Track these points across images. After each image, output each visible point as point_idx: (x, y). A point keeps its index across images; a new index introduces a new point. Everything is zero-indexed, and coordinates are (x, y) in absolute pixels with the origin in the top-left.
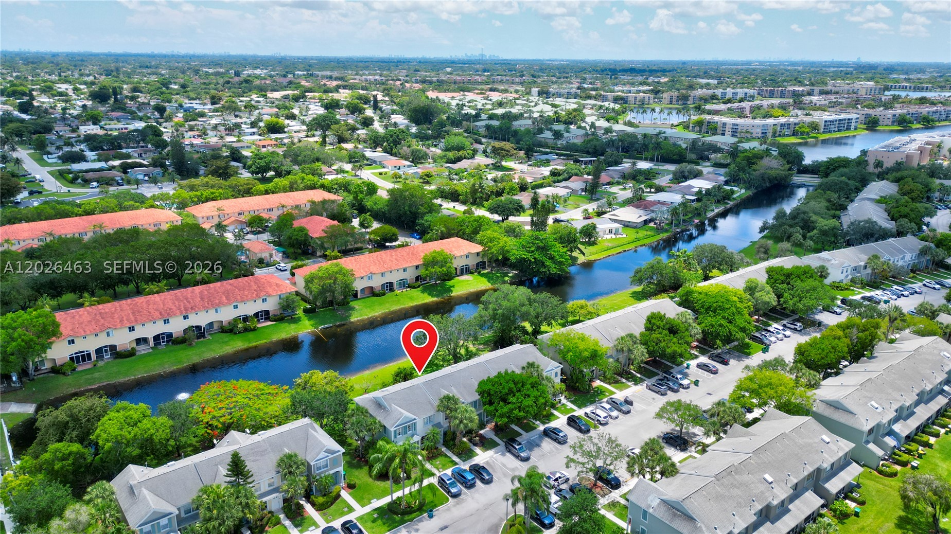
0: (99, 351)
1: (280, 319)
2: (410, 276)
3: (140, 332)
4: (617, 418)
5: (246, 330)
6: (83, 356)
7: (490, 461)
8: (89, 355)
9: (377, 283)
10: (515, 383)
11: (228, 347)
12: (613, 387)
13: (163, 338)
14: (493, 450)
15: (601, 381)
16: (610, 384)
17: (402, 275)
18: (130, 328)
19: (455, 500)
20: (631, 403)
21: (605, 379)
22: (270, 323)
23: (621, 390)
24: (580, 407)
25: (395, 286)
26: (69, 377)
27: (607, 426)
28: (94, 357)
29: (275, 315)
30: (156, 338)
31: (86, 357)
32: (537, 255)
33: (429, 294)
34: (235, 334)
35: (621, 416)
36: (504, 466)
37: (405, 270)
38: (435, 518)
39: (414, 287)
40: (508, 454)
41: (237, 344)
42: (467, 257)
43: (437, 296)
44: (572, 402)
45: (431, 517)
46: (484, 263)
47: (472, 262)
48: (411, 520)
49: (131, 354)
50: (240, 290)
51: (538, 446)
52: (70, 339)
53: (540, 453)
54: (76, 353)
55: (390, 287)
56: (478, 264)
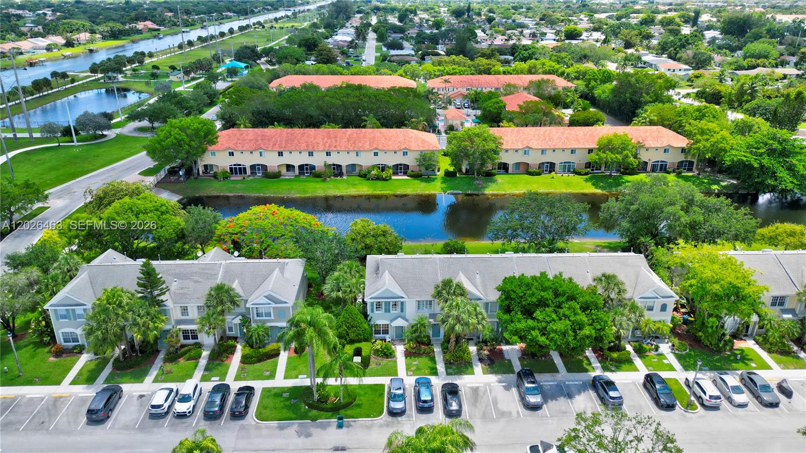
0: (253, 167)
1: (416, 176)
2: (579, 160)
3: (288, 159)
4: (743, 406)
5: (378, 178)
6: (240, 169)
7: (482, 390)
8: (245, 169)
9: (534, 160)
10: (557, 294)
11: (354, 190)
12: (773, 358)
13: (307, 169)
14: (499, 376)
15: (757, 343)
16: (770, 351)
17: (568, 157)
18: (279, 153)
19: (390, 419)
20: (788, 394)
21: (764, 343)
22: (406, 177)
23: (786, 367)
24: (686, 368)
25: (557, 168)
26: (220, 183)
27: (712, 413)
28: (248, 171)
29: (412, 171)
30: (301, 167)
31: (242, 170)
32: (766, 161)
33: (593, 184)
34: (369, 179)
35: (753, 405)
36: (495, 402)
37: (573, 151)
38: (344, 430)
39: (579, 174)
40: (514, 390)
41: (364, 188)
42: (665, 151)
43: (603, 188)
44: (679, 358)
45: (340, 426)
46: (691, 163)
47: (672, 159)
48: (314, 419)
49: (276, 176)
50: (386, 139)
51: (570, 396)
52: (231, 151)
53: (563, 408)
54: (234, 165)
55: (551, 167)
56: (681, 164)
